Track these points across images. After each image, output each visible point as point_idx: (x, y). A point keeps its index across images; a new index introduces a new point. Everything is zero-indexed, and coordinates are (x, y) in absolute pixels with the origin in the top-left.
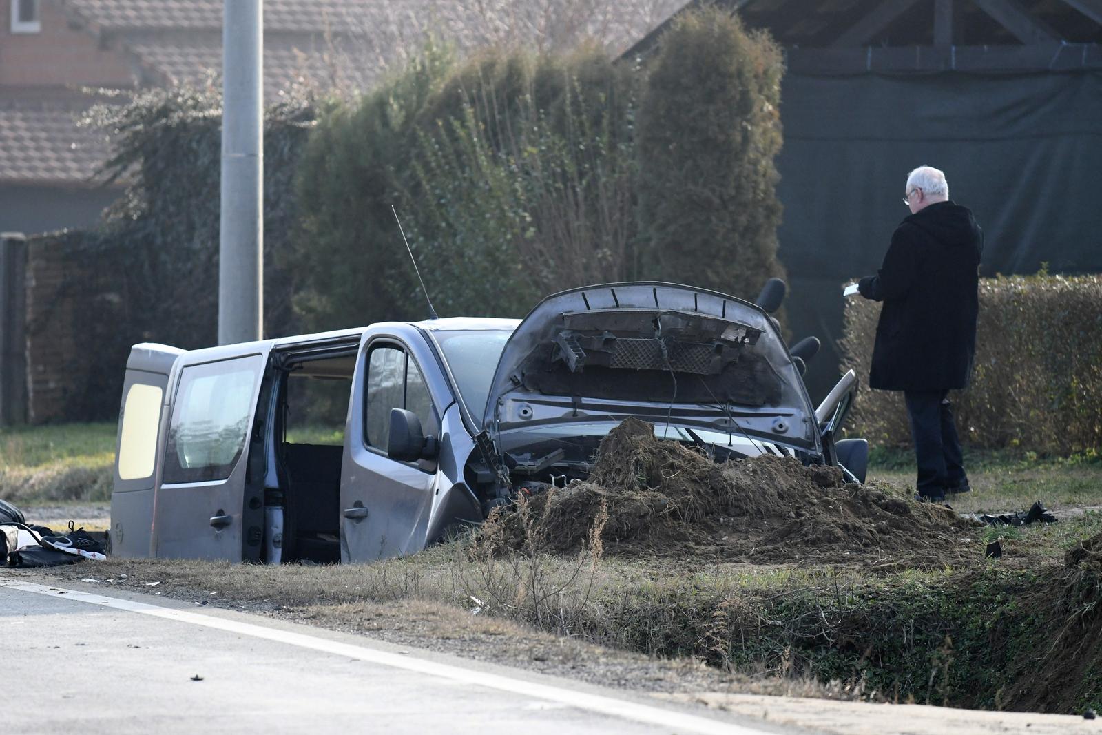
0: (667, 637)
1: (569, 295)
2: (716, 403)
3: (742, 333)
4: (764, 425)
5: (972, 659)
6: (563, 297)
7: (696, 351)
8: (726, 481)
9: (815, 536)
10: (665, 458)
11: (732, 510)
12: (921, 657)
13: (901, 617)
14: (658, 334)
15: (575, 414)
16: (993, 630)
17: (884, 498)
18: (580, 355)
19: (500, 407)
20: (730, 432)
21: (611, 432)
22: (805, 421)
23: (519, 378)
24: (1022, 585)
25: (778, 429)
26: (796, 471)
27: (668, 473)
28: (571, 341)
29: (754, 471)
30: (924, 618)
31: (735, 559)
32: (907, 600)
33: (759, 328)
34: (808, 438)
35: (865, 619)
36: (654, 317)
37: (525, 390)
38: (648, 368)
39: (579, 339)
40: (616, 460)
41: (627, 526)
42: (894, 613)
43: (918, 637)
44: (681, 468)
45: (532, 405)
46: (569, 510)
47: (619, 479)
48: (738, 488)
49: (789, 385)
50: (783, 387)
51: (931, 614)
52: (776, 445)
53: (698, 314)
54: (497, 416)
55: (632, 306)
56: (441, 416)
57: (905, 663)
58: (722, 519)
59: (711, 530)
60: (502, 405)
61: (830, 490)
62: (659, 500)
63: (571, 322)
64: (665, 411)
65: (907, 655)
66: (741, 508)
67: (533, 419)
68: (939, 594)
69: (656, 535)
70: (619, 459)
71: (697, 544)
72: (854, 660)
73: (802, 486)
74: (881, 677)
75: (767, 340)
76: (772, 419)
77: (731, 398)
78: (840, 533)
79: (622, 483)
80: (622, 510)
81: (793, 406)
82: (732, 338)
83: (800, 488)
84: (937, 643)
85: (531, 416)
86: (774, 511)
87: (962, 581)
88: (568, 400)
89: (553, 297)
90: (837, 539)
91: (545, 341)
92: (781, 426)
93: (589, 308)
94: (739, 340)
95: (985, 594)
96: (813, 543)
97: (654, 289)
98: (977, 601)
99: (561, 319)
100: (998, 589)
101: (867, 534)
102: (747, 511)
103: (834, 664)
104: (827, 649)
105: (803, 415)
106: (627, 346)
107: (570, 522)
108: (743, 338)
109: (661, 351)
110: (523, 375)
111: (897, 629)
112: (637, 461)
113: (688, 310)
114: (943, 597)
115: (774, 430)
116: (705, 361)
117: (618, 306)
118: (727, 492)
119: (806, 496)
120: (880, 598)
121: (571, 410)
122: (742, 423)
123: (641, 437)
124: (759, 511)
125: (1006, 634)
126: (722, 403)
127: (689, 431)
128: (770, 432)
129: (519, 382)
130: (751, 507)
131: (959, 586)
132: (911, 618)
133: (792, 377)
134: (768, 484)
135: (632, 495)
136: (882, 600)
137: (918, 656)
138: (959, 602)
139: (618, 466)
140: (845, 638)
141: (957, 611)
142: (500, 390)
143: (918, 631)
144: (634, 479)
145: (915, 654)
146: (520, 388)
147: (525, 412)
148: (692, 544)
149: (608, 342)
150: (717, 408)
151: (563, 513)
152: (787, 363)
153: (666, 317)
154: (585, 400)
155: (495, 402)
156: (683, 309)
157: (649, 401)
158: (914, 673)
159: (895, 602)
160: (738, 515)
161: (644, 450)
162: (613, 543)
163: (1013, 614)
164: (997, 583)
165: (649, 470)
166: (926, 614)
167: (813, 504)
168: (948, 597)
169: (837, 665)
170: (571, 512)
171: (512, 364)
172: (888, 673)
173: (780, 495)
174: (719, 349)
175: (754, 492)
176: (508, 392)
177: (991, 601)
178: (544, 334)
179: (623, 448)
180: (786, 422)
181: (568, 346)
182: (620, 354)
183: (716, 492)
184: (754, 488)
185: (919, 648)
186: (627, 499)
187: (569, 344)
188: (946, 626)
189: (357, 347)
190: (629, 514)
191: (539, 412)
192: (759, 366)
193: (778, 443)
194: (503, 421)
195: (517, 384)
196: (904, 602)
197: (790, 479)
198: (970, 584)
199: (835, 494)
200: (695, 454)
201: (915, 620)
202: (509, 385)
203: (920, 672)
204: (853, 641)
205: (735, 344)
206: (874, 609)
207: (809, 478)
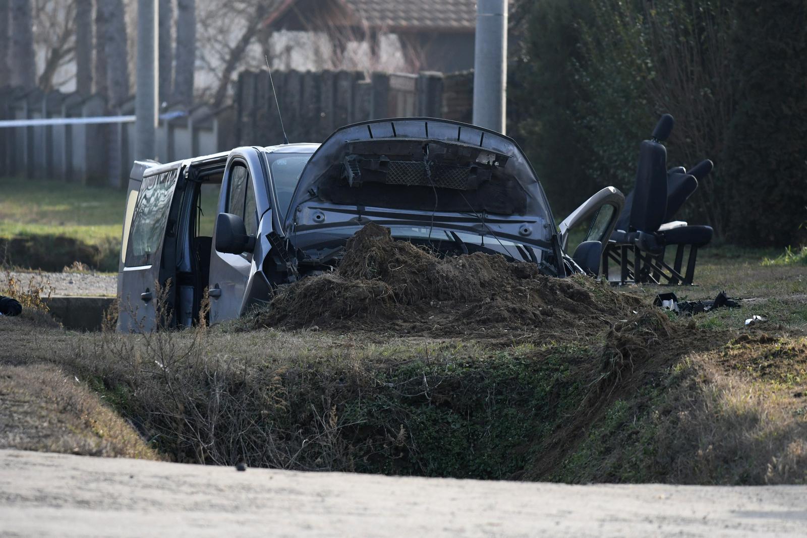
0: (301, 394)
1: (357, 127)
2: (473, 212)
3: (492, 159)
4: (513, 229)
5: (536, 415)
6: (352, 129)
7: (455, 172)
8: (438, 272)
9: (486, 317)
10: (394, 254)
11: (441, 296)
12: (500, 413)
13: (487, 381)
14: (427, 157)
15: (360, 219)
16: (551, 392)
17: (572, 288)
18: (356, 174)
19: (298, 213)
20: (482, 235)
21: (355, 234)
22: (545, 227)
23: (315, 191)
24: (582, 358)
25: (524, 232)
26: (499, 266)
27: (395, 267)
28: (352, 163)
29: (463, 266)
30: (505, 383)
31: (420, 334)
32: (494, 368)
33: (509, 154)
34: (547, 240)
35: (459, 382)
36: (425, 146)
37: (320, 201)
38: (417, 184)
39: (359, 161)
40: (357, 256)
41: (350, 307)
42: (482, 379)
43: (499, 397)
44: (405, 262)
45: (324, 212)
46: (309, 294)
47: (356, 270)
48: (447, 278)
49: (533, 198)
50: (528, 200)
51: (511, 379)
52: (524, 246)
53: (459, 144)
54: (295, 220)
55: (406, 136)
56: (259, 219)
57: (487, 417)
58: (432, 303)
59: (421, 311)
60: (300, 211)
61: (524, 281)
62: (378, 287)
63: (354, 148)
64: (429, 218)
65: (489, 411)
66: (448, 294)
67: (325, 222)
68: (520, 364)
69: (374, 314)
70: (359, 254)
71: (405, 321)
72: (447, 414)
73: (502, 278)
74: (467, 428)
75: (517, 164)
76: (519, 225)
77: (486, 208)
78: (506, 314)
79: (358, 273)
80: (348, 294)
81: (537, 215)
82: (485, 161)
83: (500, 279)
84: (513, 402)
85: (324, 220)
86: (475, 296)
87: (541, 354)
88: (354, 208)
89: (344, 128)
90: (504, 319)
91: (336, 163)
92: (526, 230)
93: (372, 137)
94: (491, 163)
95: (554, 365)
96: (484, 322)
97: (426, 124)
98: (547, 369)
99: (346, 145)
100: (564, 360)
101: (531, 315)
102: (453, 297)
103: (430, 417)
104: (427, 405)
105: (544, 222)
106: (399, 168)
107: (309, 303)
108: (494, 162)
109: (426, 171)
110: (318, 188)
111: (484, 390)
112: (371, 257)
113: (451, 140)
114: (523, 366)
115: (520, 233)
116: (462, 179)
117: (395, 136)
118: (438, 282)
119: (503, 286)
120: (474, 366)
121: (357, 216)
122: (495, 227)
123: (378, 238)
124: (462, 296)
125: (558, 395)
126: (477, 212)
127: (453, 233)
128: (518, 234)
129: (314, 194)
130: (457, 294)
131: (538, 358)
132: (495, 382)
133: (537, 193)
134: (472, 276)
135: (358, 283)
136: (476, 368)
137: (497, 412)
138: (534, 370)
139: (357, 260)
140: (442, 398)
141: (531, 378)
142: (299, 200)
143: (500, 393)
144: (368, 270)
145: (495, 411)
146: (315, 199)
147: (318, 217)
148: (400, 322)
149: (383, 164)
150: (474, 215)
151: (305, 296)
152: (533, 182)
153: (434, 145)
154: (368, 209)
155: (294, 209)
156: (448, 139)
157: (421, 210)
158: (492, 425)
159: (485, 370)
160: (445, 300)
161: (379, 248)
162: (338, 320)
163: (565, 380)
164: (565, 356)
165: (381, 264)
166: (507, 379)
167: (507, 292)
168: (527, 366)
169: (433, 418)
170: (311, 295)
171: (310, 180)
172: (472, 425)
173: (482, 285)
174: (474, 170)
175: (460, 282)
176: (305, 201)
177: (557, 370)
178: (336, 157)
179: (363, 247)
180: (530, 228)
181: (349, 167)
182: (393, 174)
183: (430, 282)
184: (461, 279)
185: (500, 406)
186: (353, 286)
187: (350, 165)
188: (522, 388)
189: (224, 166)
190: (353, 298)
191: (330, 217)
192: (510, 184)
193: (525, 244)
194: (300, 223)
195: (313, 196)
196: (492, 370)
197: (493, 271)
198: (546, 356)
199: (528, 284)
200: (421, 251)
201: (498, 384)
202: (307, 196)
203: (497, 424)
204: (449, 399)
205: (487, 166)
206: (467, 375)
207: (510, 271)
